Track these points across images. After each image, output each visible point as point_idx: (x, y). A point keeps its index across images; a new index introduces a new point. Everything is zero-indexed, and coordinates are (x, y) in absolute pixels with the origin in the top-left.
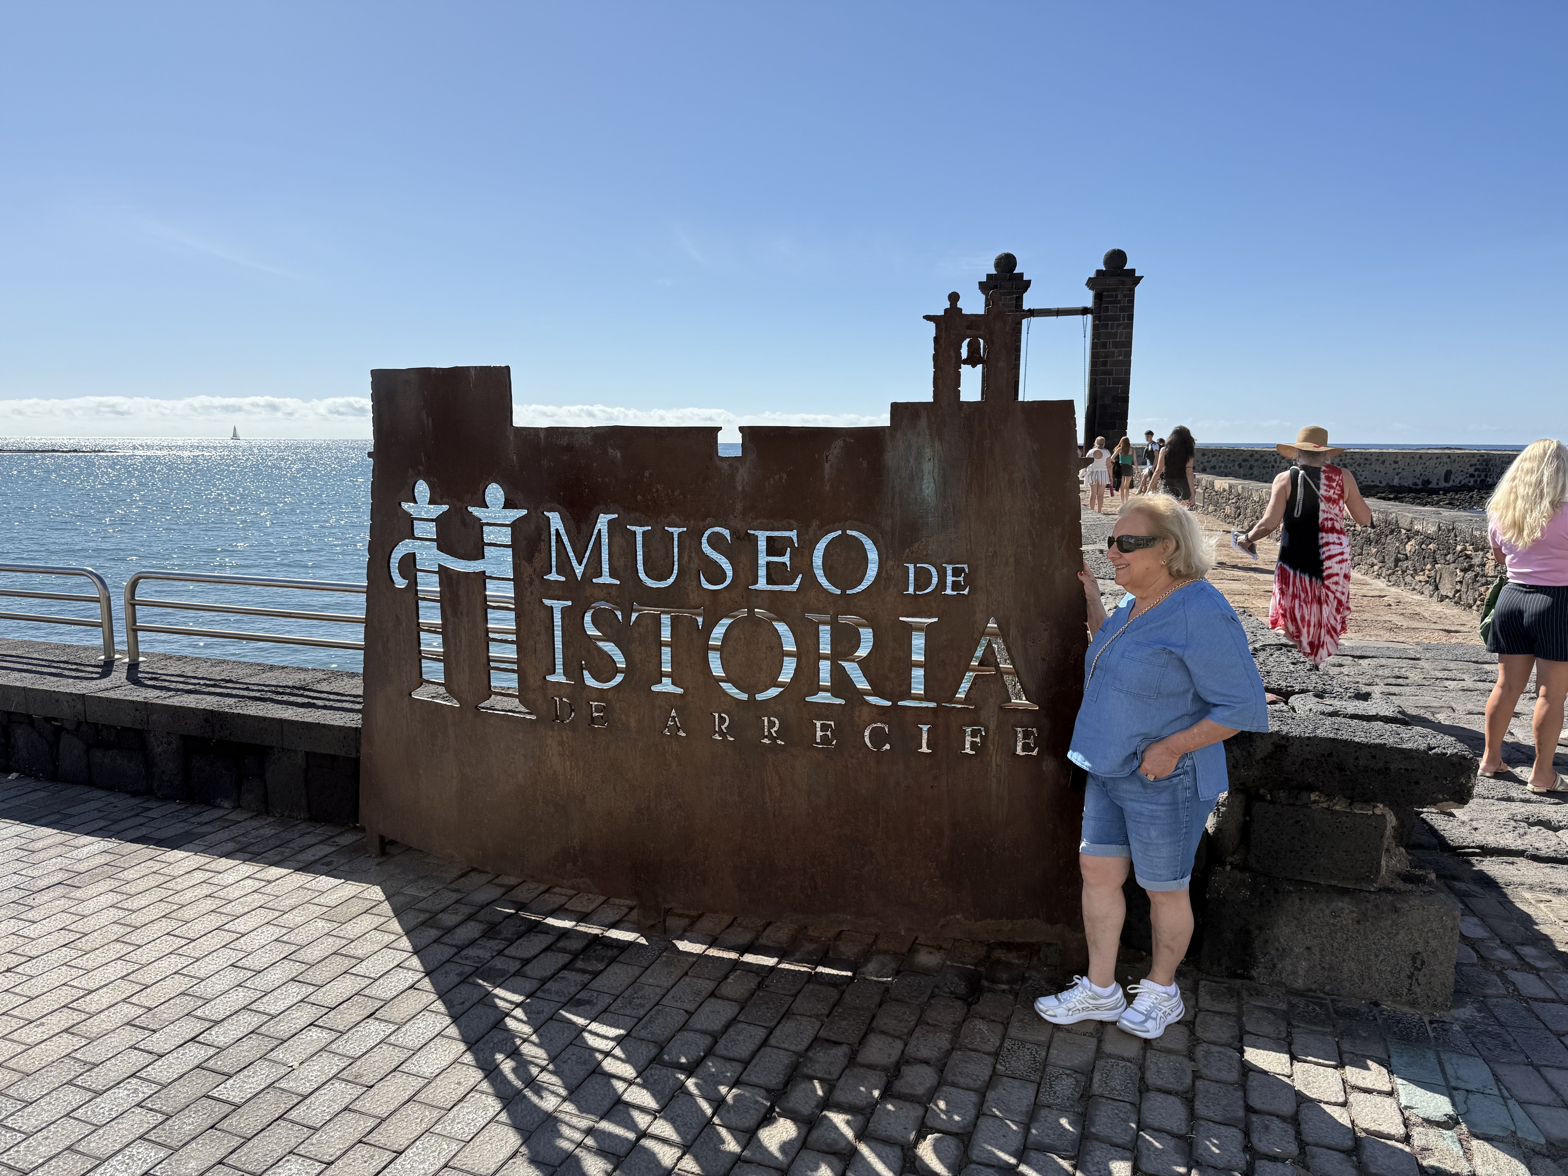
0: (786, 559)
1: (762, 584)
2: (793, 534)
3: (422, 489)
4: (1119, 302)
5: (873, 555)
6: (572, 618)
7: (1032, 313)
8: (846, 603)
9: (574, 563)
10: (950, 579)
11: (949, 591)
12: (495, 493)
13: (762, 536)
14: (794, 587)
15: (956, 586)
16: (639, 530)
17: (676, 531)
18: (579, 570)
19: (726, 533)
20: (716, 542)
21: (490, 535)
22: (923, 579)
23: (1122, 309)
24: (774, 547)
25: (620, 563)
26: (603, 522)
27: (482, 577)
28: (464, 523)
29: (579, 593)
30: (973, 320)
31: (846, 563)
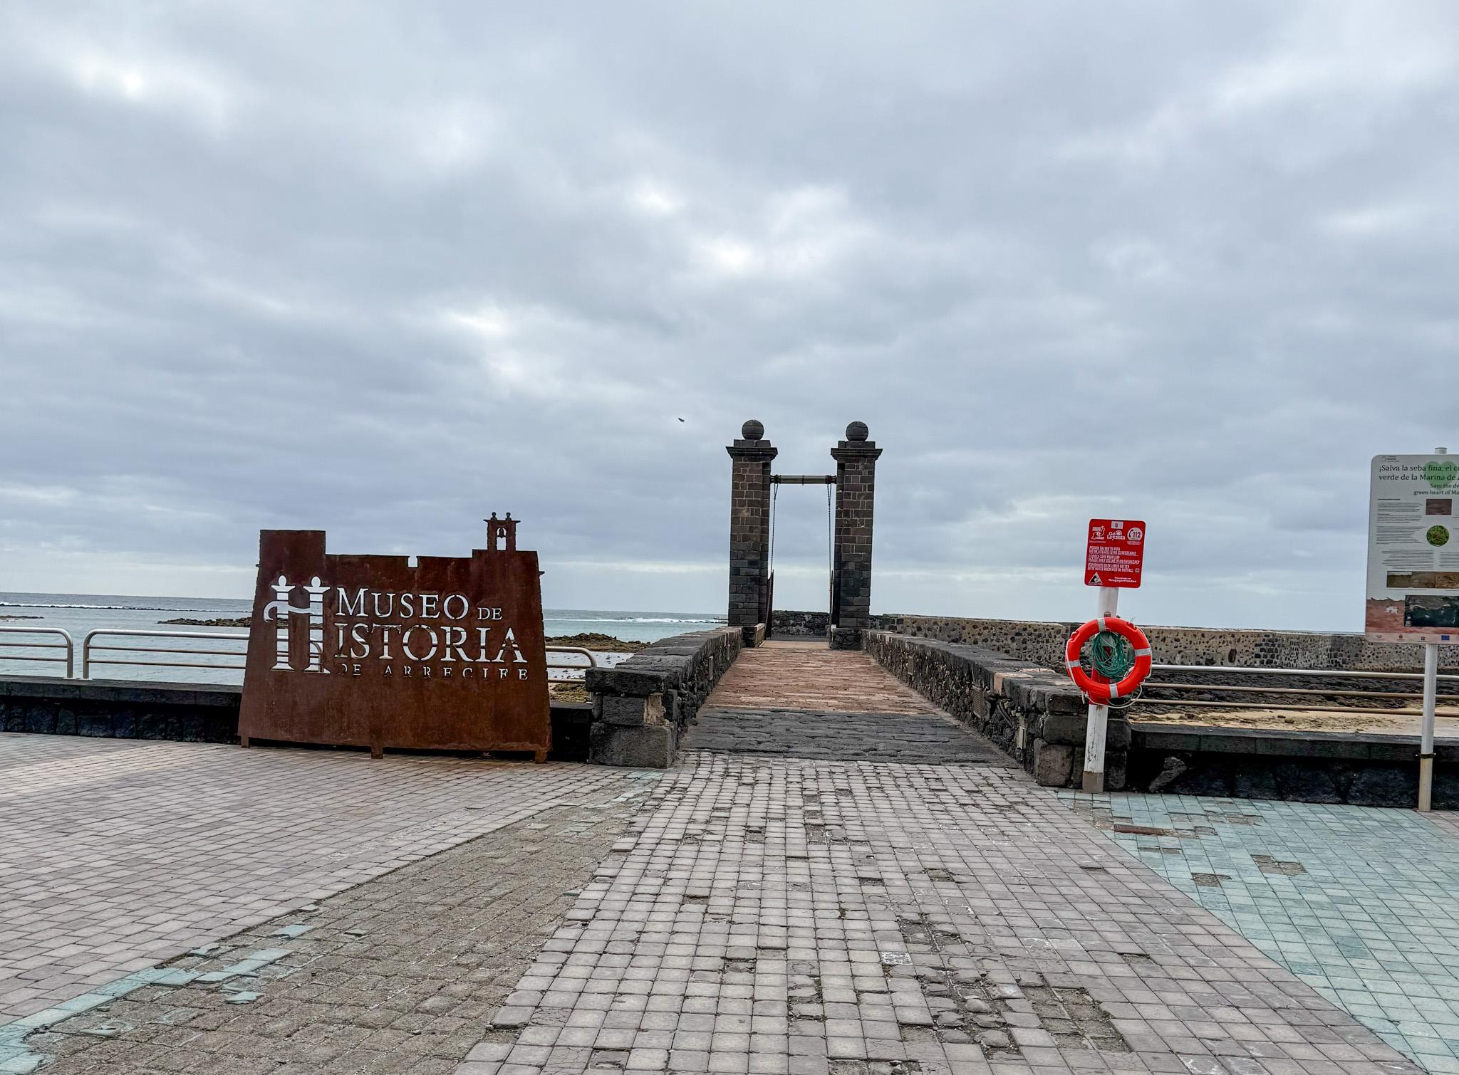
0: (434, 606)
1: (424, 616)
2: (436, 597)
3: (282, 579)
4: (860, 473)
5: (466, 604)
6: (348, 631)
7: (777, 480)
8: (457, 623)
9: (349, 608)
10: (494, 614)
11: (494, 618)
12: (316, 581)
13: (425, 597)
14: (437, 616)
15: (497, 616)
16: (376, 595)
17: (391, 595)
18: (351, 612)
19: (411, 596)
20: (407, 599)
21: (312, 598)
22: (485, 614)
23: (863, 480)
24: (430, 601)
25: (368, 608)
26: (362, 591)
27: (309, 615)
28: (301, 593)
29: (351, 620)
30: (501, 523)
31: (456, 607)
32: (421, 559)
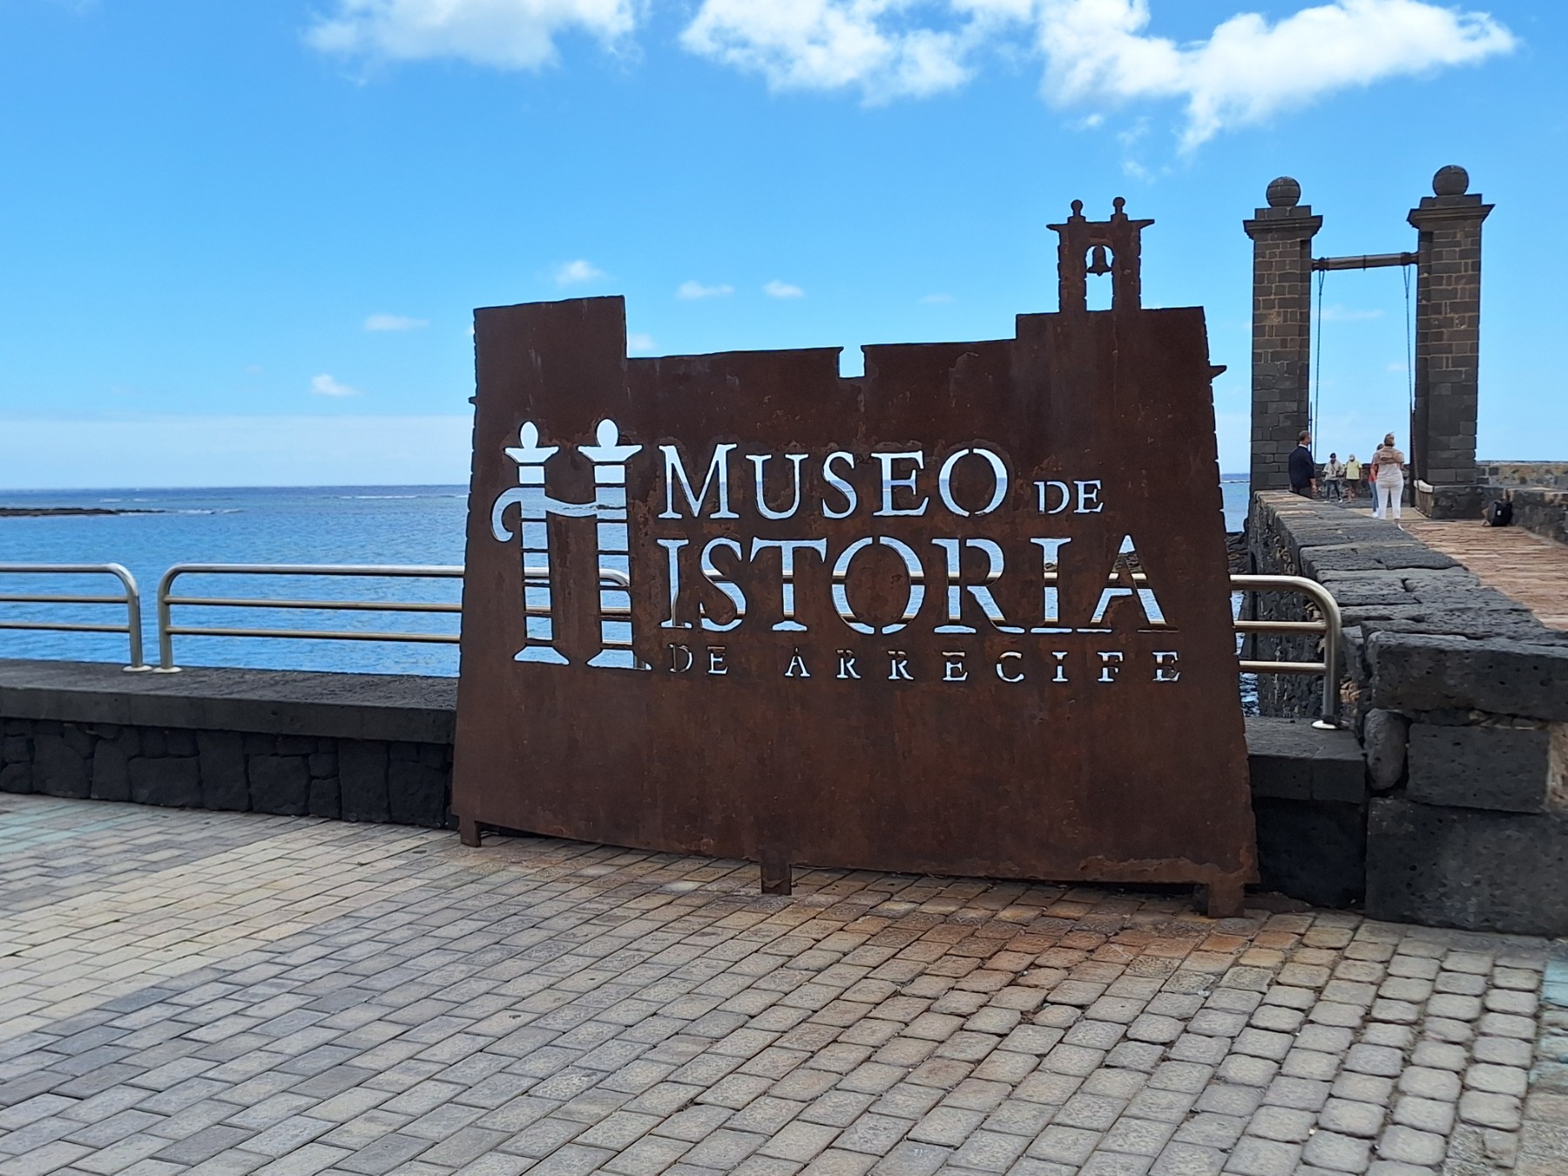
0: (912, 482)
1: (887, 510)
2: (918, 456)
4: (1458, 244)
6: (689, 558)
7: (1324, 265)
8: (976, 529)
9: (691, 498)
10: (1082, 496)
11: (1081, 509)
14: (920, 511)
15: (1087, 505)
16: (758, 460)
17: (797, 459)
18: (696, 506)
19: (849, 458)
20: (838, 467)
22: (1054, 497)
23: (1463, 255)
24: (900, 469)
25: (739, 495)
27: (593, 521)
28: (573, 462)
29: (695, 530)
30: (1098, 228)
31: (973, 482)
32: (872, 352)
